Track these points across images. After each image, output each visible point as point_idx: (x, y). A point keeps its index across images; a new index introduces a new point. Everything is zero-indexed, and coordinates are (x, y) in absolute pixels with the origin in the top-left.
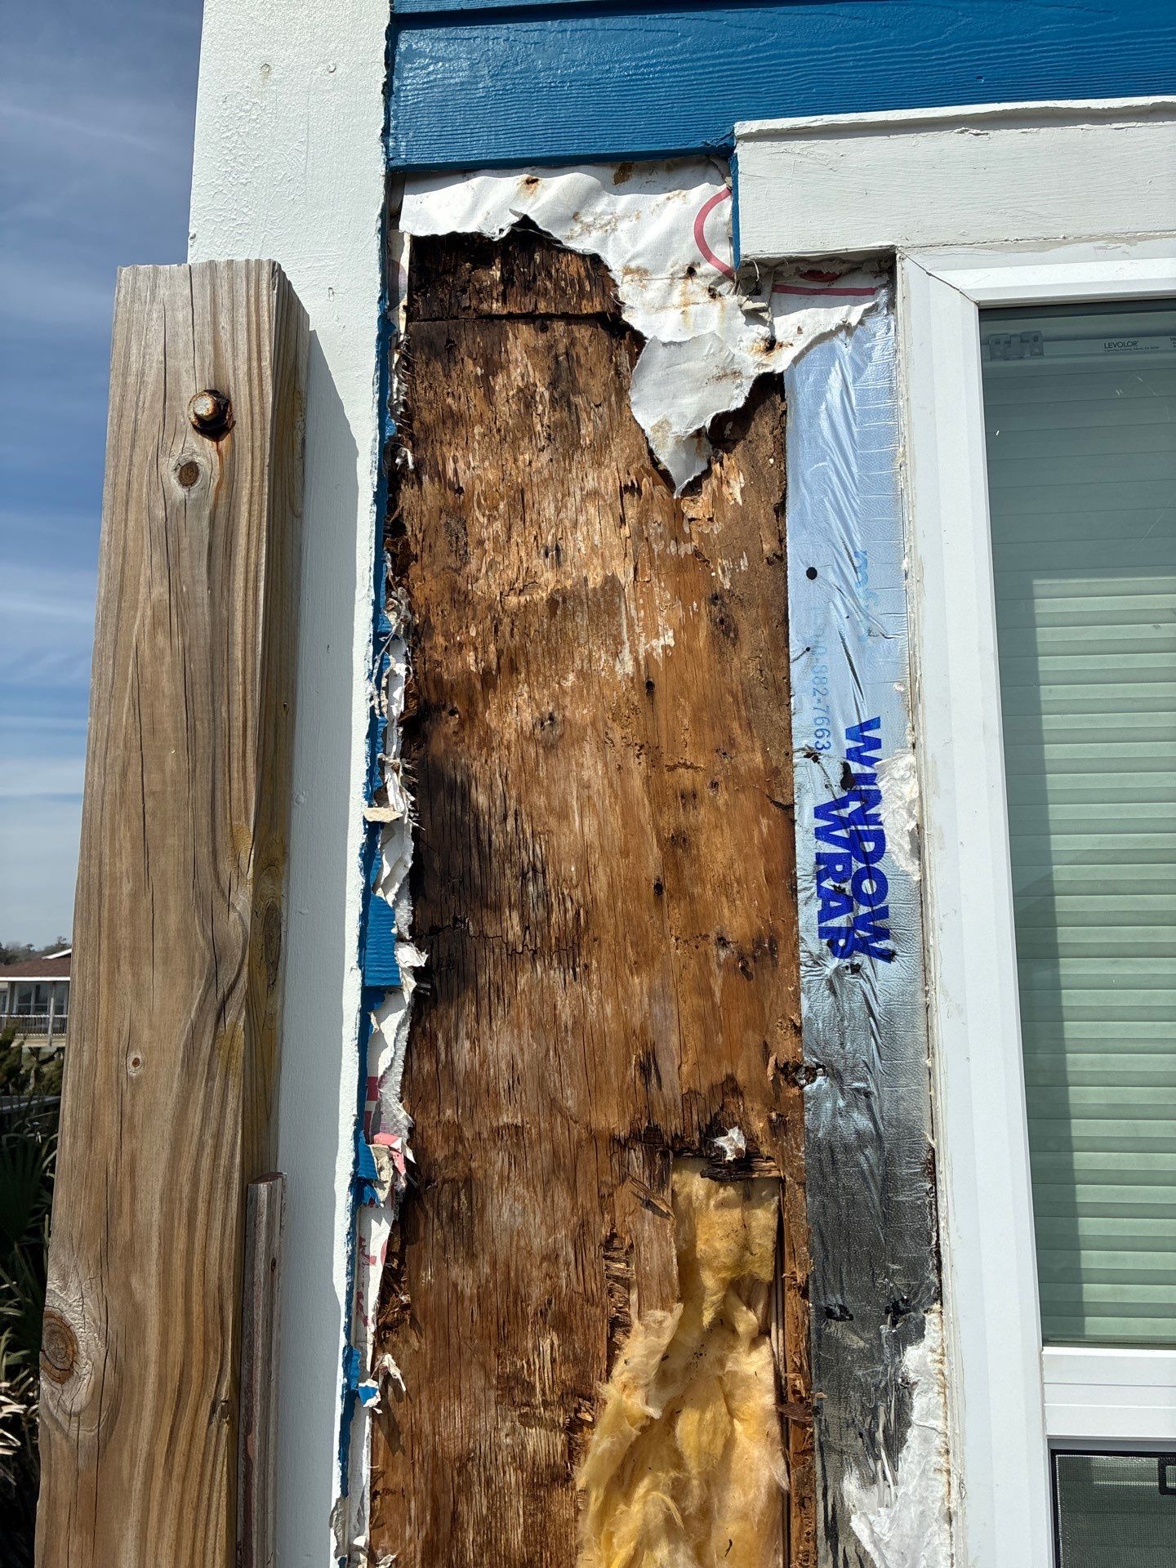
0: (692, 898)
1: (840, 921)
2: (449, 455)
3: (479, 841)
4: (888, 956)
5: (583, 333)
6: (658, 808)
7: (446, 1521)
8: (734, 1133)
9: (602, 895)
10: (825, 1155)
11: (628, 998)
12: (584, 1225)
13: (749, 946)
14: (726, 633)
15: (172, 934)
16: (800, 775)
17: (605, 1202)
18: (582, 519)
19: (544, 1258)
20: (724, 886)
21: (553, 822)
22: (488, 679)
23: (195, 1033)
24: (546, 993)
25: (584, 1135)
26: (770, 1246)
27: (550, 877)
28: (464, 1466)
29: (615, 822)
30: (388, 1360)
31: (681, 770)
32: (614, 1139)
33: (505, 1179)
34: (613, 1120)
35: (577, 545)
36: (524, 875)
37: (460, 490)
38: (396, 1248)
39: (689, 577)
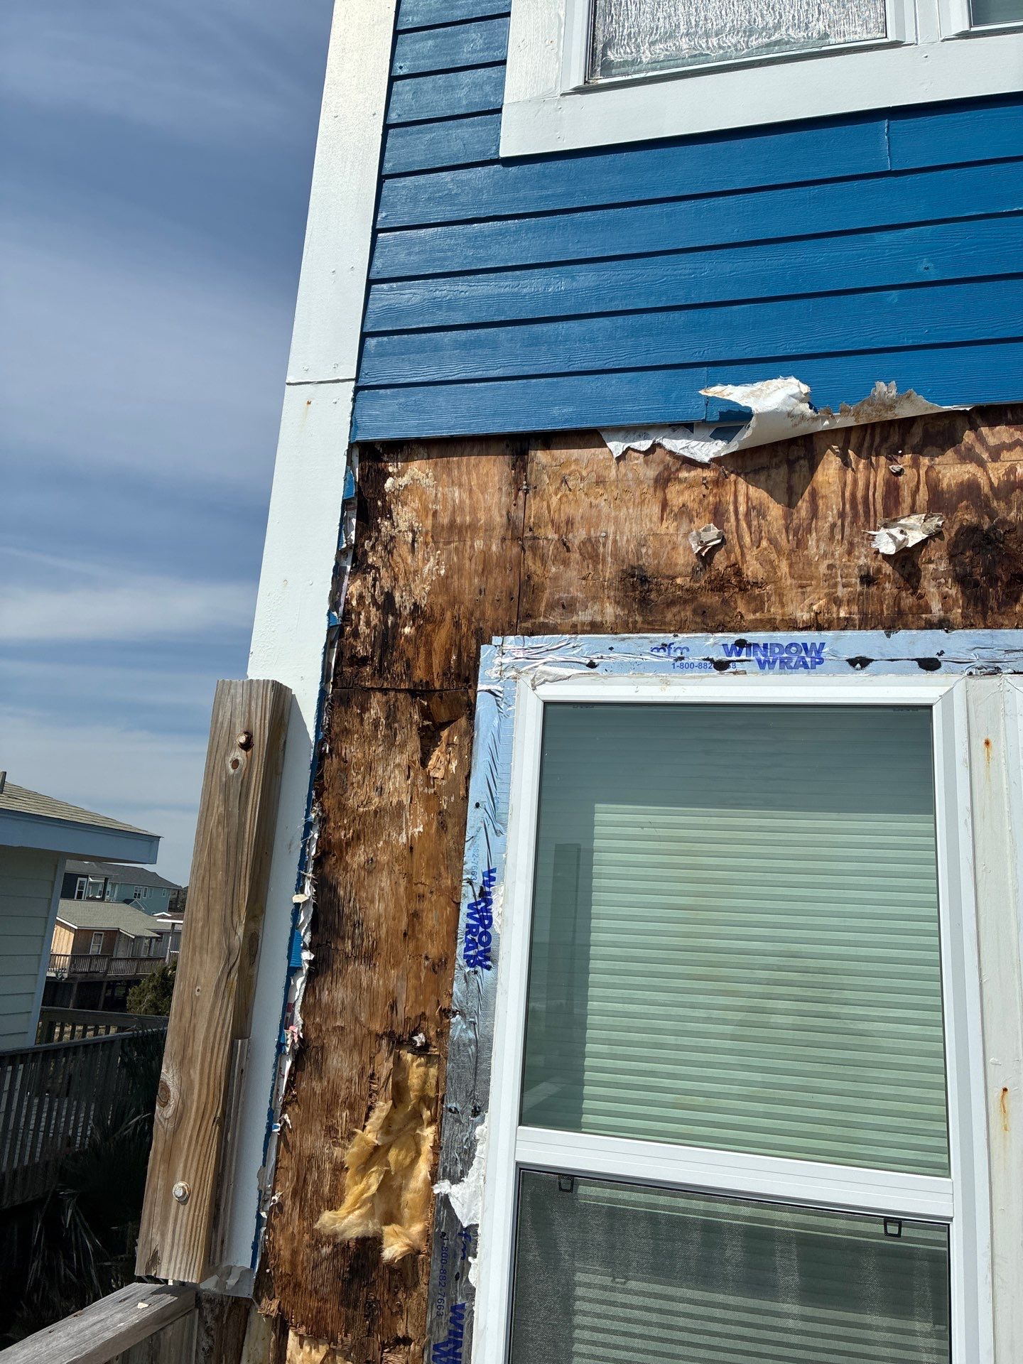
0: (418, 938)
1: (471, 953)
2: (344, 747)
3: (339, 911)
4: (489, 968)
5: (401, 696)
6: (409, 901)
7: (301, 1184)
8: (421, 1035)
9: (383, 936)
10: (456, 1047)
11: (389, 978)
12: (363, 1068)
13: (437, 961)
14: (443, 828)
15: (215, 943)
16: (464, 890)
17: (372, 1059)
18: (393, 776)
19: (347, 1081)
20: (431, 935)
21: (368, 904)
22: (348, 844)
23: (219, 980)
24: (358, 973)
25: (367, 1032)
26: (435, 1083)
27: (365, 926)
28: (310, 1160)
29: (392, 905)
30: (286, 1116)
31: (419, 885)
32: (377, 1035)
33: (336, 1048)
34: (377, 1027)
35: (390, 786)
36: (355, 925)
37: (346, 762)
38: (293, 1072)
39: (431, 803)
